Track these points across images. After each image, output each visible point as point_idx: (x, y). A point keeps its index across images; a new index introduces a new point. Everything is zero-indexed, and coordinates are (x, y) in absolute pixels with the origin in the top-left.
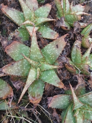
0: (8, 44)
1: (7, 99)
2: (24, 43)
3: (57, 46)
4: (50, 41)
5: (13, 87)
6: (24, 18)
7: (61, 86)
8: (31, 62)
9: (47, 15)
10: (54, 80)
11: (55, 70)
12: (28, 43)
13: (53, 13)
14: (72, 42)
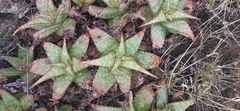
0: (96, 91)
1: (155, 90)
2: (93, 74)
3: (99, 37)
5: (142, 85)
7: (142, 34)
9: (57, 48)
12: (93, 69)
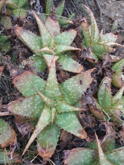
0: (18, 74)
1: (8, 148)
2: (39, 74)
3: (81, 82)
4: (72, 74)
5: (17, 132)
6: (42, 44)
7: (83, 136)
8: (45, 99)
9: (70, 42)
10: (74, 127)
11: (76, 112)
12: (44, 74)
13: (78, 41)
14: (100, 78)
